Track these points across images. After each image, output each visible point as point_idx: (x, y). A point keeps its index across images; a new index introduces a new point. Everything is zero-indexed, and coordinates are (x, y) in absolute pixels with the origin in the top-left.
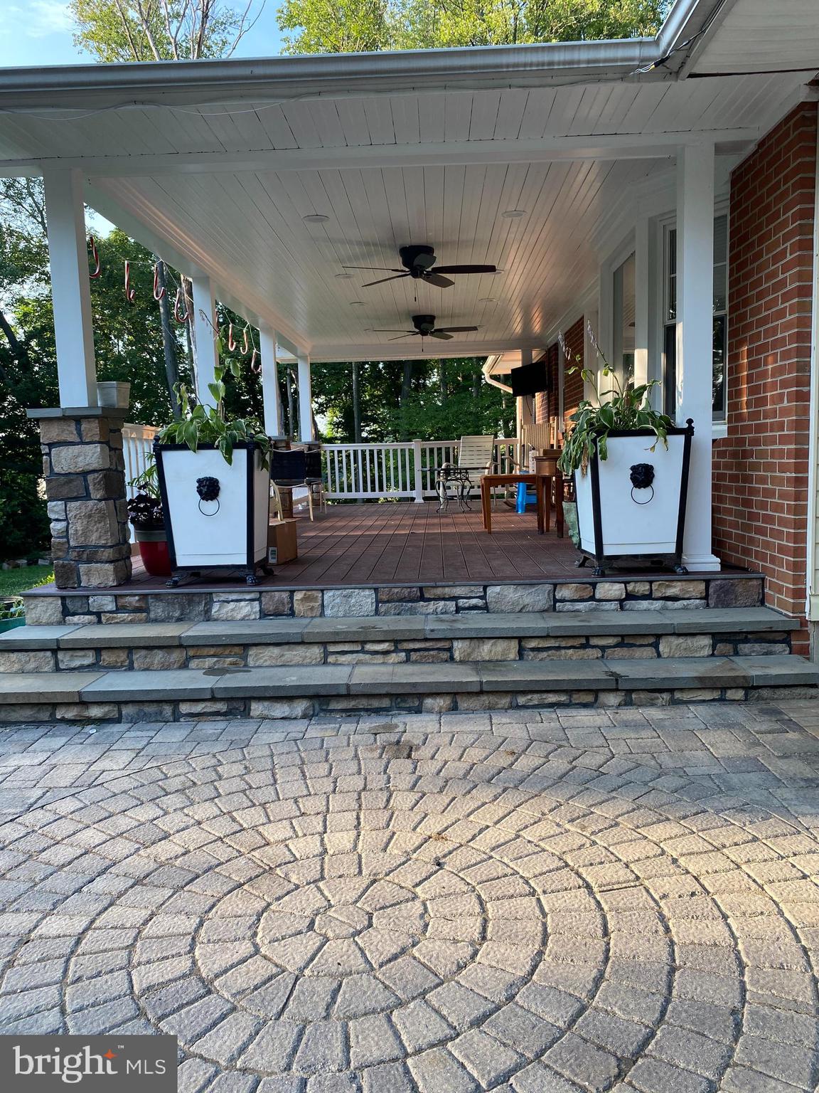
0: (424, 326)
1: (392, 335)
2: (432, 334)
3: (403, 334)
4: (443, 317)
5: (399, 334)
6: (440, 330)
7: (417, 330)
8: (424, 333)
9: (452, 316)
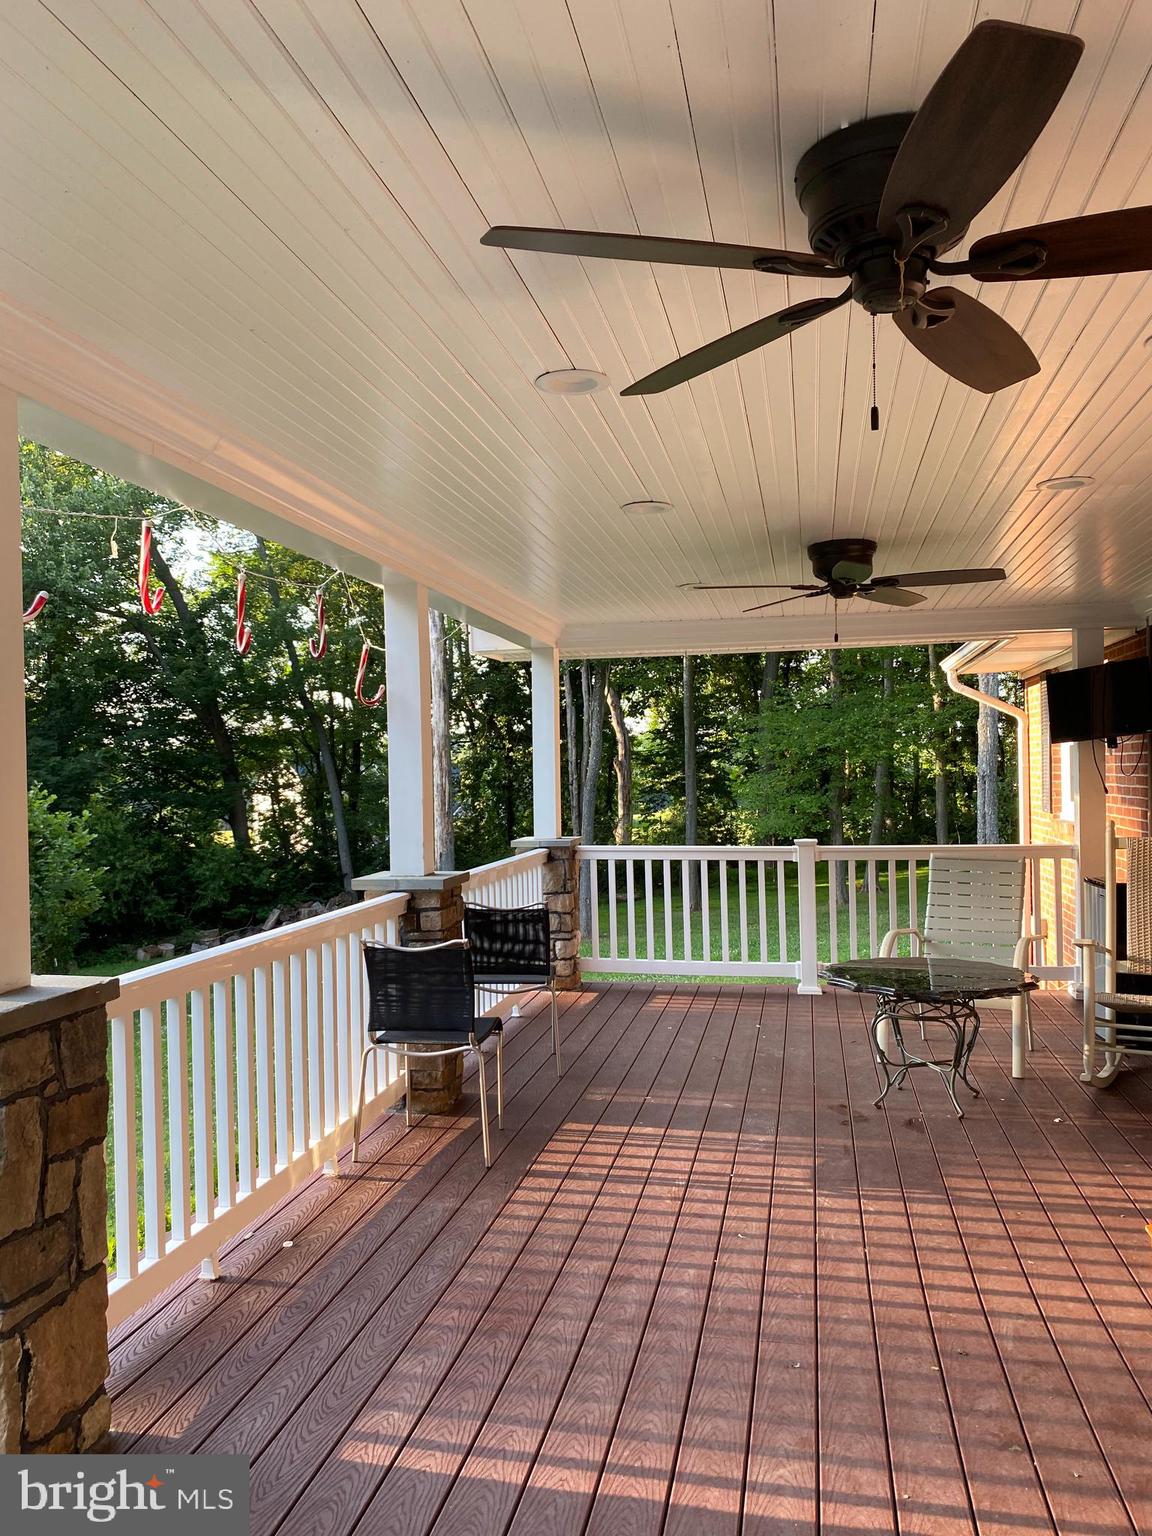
0: (840, 569)
1: (750, 599)
2: (865, 591)
3: (779, 594)
4: (897, 543)
5: (767, 596)
6: (890, 582)
7: (822, 584)
8: (841, 589)
9: (927, 540)
